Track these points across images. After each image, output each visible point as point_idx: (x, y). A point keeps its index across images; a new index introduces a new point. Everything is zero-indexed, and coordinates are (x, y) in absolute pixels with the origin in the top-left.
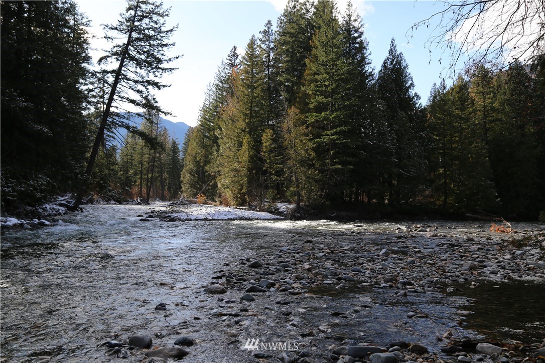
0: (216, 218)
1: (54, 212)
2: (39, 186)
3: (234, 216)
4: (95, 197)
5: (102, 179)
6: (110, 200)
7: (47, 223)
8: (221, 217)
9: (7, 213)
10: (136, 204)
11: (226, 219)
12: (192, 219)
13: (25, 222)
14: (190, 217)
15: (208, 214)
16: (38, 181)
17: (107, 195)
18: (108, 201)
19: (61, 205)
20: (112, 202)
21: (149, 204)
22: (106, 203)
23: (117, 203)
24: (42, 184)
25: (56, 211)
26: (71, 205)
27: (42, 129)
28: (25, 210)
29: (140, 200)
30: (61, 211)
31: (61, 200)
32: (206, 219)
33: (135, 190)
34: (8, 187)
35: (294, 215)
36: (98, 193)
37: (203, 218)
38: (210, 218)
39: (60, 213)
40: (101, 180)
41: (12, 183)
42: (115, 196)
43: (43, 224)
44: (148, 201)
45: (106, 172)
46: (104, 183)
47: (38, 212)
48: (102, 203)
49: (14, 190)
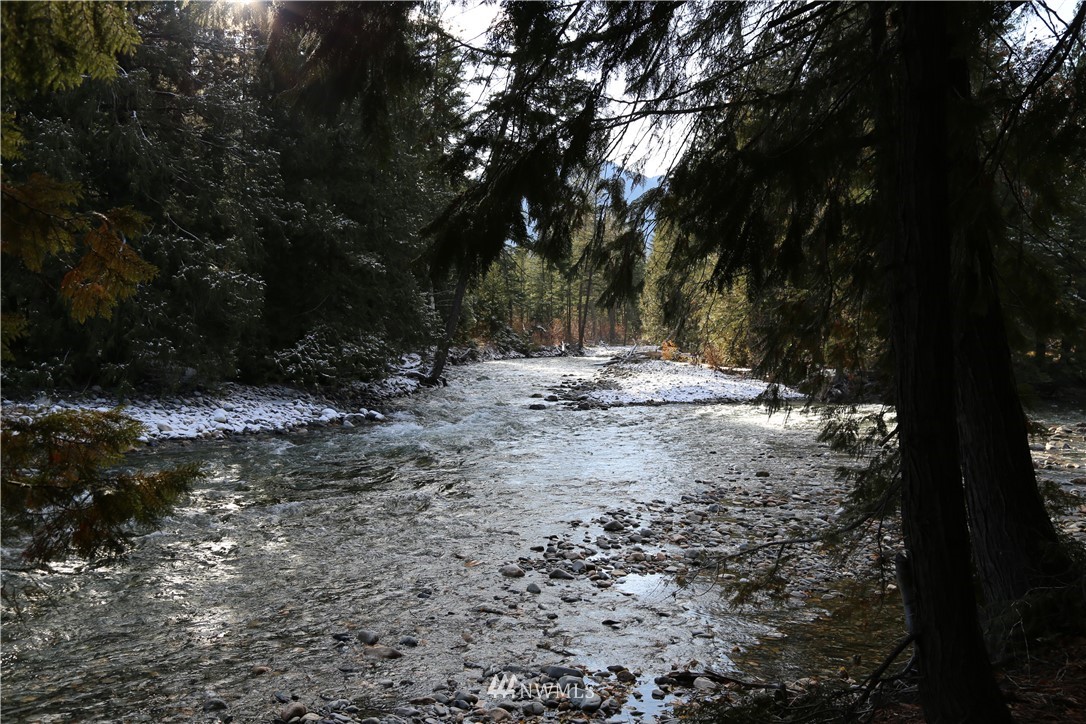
0: (670, 399)
1: (398, 390)
2: (367, 355)
3: (707, 396)
4: (481, 347)
5: (495, 311)
6: (508, 350)
7: (379, 416)
8: (682, 397)
9: (326, 396)
10: (556, 355)
11: (691, 400)
12: (625, 402)
13: (347, 415)
14: (621, 400)
15: (657, 392)
16: (366, 347)
17: (504, 342)
18: (504, 352)
19: (411, 376)
20: (513, 353)
21: (582, 354)
22: (501, 356)
23: (522, 355)
24: (373, 351)
25: (401, 388)
26: (427, 375)
27: (369, 263)
28: (353, 389)
29: (567, 347)
30: (409, 388)
31: (412, 368)
32: (650, 403)
33: (558, 327)
34: (324, 358)
35: (830, 393)
36: (487, 338)
37: (645, 400)
38: (660, 400)
39: (407, 393)
40: (493, 314)
41: (329, 352)
42: (518, 342)
43: (372, 418)
44: (581, 346)
45: (503, 298)
46: (499, 319)
47: (371, 392)
48: (494, 356)
49: (332, 363)
